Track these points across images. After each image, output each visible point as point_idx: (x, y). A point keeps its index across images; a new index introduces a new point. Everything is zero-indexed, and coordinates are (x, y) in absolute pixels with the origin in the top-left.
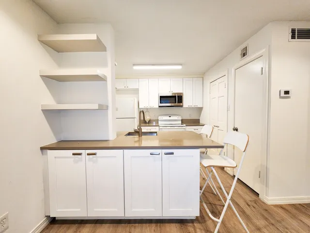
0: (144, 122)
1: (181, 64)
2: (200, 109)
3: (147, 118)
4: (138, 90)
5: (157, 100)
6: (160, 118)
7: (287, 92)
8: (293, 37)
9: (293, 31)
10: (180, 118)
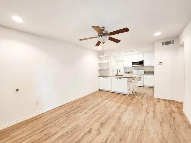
2: (153, 67)
3: (128, 71)
5: (131, 64)
6: (134, 71)
8: (163, 45)
9: (163, 43)
10: (143, 71)
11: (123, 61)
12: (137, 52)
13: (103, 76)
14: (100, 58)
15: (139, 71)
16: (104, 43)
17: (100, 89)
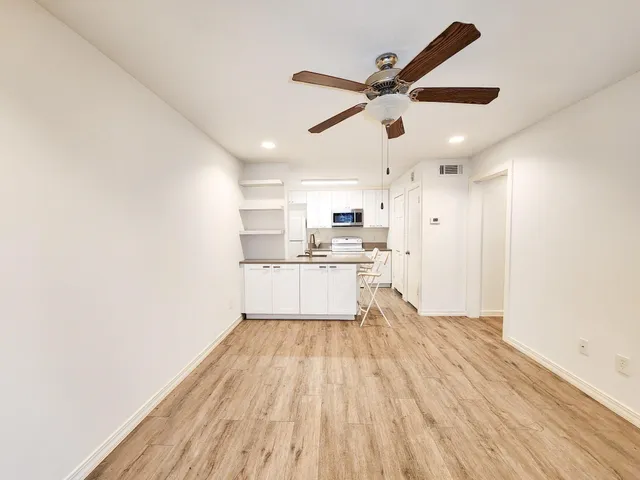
0: (313, 246)
1: (356, 179)
2: (387, 229)
3: (317, 242)
4: (306, 205)
5: (330, 218)
6: (334, 241)
7: (436, 220)
8: (442, 172)
9: (442, 168)
10: (360, 241)
11: (303, 207)
12: (355, 182)
13: (266, 262)
14: (244, 186)
15: (350, 241)
17: (244, 315)
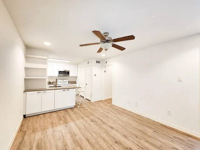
2: (77, 77)
5: (58, 73)
6: (58, 81)
7: (95, 75)
8: (97, 62)
10: (68, 81)
13: (38, 90)
14: (27, 57)
15: (64, 81)
16: (106, 50)
17: (24, 116)
